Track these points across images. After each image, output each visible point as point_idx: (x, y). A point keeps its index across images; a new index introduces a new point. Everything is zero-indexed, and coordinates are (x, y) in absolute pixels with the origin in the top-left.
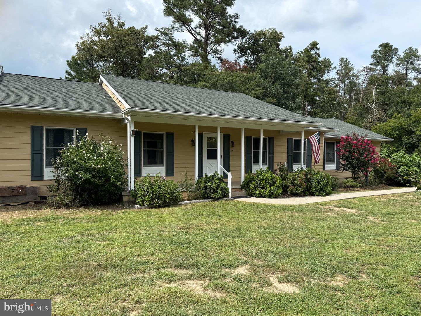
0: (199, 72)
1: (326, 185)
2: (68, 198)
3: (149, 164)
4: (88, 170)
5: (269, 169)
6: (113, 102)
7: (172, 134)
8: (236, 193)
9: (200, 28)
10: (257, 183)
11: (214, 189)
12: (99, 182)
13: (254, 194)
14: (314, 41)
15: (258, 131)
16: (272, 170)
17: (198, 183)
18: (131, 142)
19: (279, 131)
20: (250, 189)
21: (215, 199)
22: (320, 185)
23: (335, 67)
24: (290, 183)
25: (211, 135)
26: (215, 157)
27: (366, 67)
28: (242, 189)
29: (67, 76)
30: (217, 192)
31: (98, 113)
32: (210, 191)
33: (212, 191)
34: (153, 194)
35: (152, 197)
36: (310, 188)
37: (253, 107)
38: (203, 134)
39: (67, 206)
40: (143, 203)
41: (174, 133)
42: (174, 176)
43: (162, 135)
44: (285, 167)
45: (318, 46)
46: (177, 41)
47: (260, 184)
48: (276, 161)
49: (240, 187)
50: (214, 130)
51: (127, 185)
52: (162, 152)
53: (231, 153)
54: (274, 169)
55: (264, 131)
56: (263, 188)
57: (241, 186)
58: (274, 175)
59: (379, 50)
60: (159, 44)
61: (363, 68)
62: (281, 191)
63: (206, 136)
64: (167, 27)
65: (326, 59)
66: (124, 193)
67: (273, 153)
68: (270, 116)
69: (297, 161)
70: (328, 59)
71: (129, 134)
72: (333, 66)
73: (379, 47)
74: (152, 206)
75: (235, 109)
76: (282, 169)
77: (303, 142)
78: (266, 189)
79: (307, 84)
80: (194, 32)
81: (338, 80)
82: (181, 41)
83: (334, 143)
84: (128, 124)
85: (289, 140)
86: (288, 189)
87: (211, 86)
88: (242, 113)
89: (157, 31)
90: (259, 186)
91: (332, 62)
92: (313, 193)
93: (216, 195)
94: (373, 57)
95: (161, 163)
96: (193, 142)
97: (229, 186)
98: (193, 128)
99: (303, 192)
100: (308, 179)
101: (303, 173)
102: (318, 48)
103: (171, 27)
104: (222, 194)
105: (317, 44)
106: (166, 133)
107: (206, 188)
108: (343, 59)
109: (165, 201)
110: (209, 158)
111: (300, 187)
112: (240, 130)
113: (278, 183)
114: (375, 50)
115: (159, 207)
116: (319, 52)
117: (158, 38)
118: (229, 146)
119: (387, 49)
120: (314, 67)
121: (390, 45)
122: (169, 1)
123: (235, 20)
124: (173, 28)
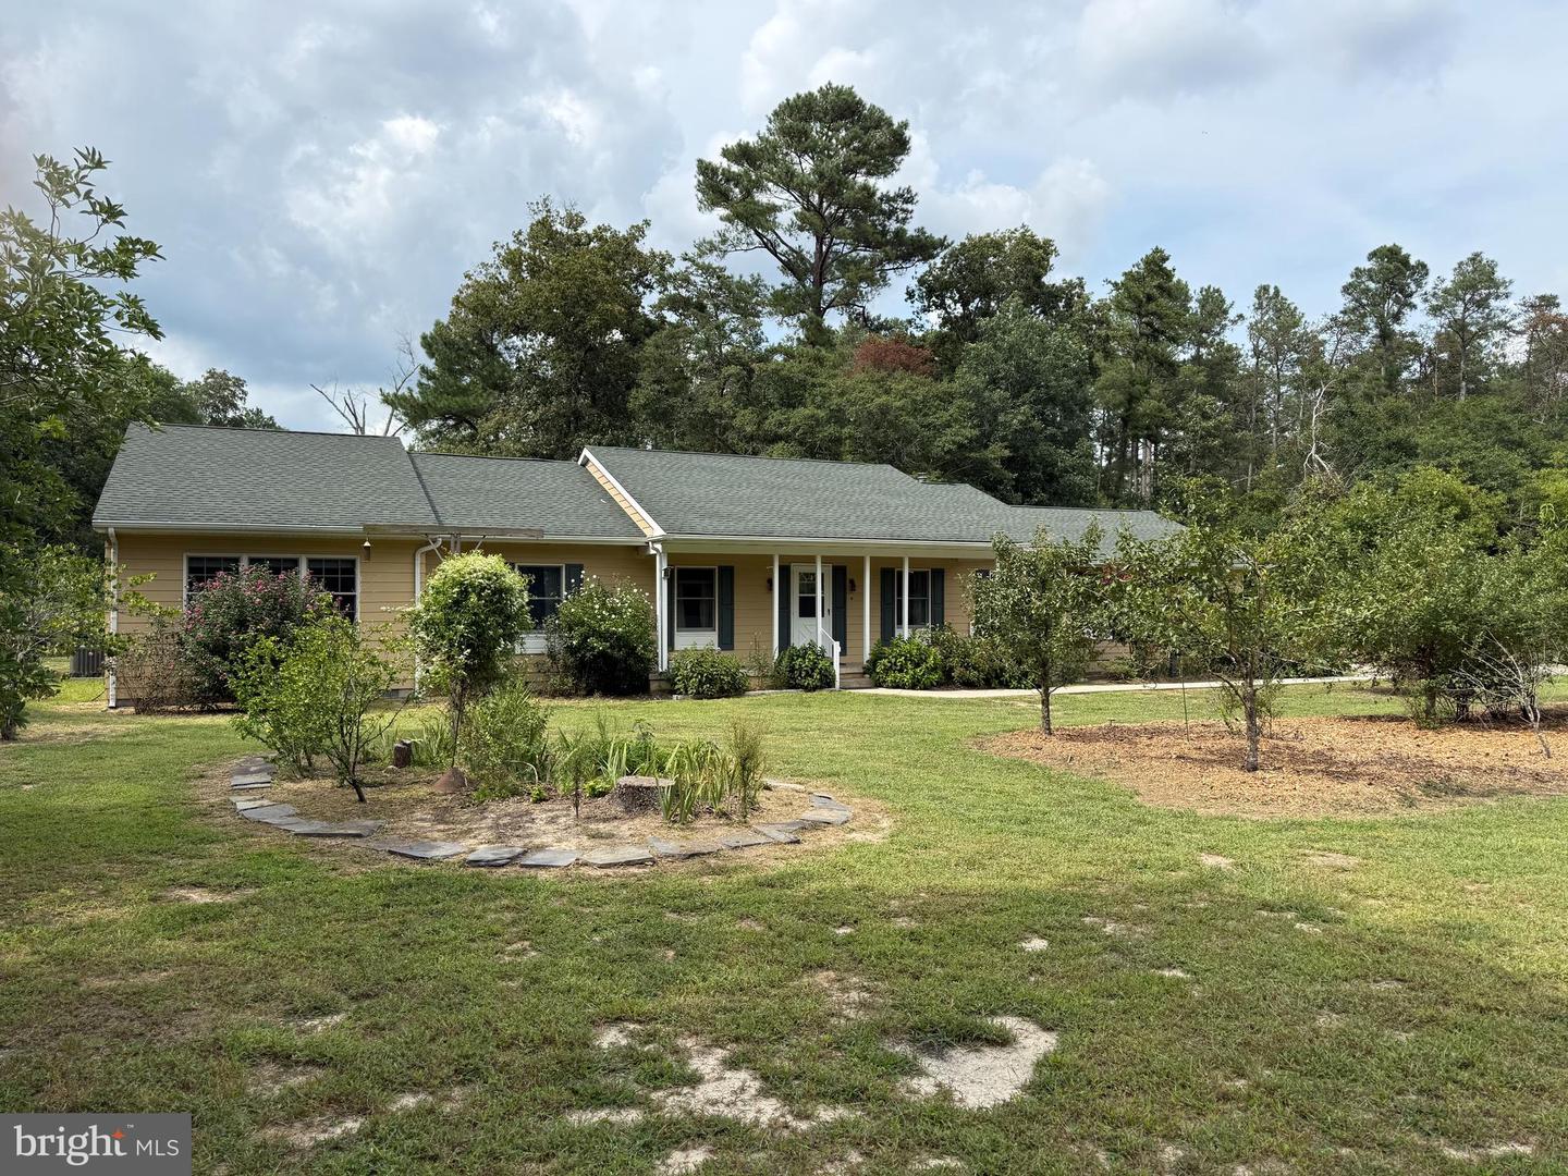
0: (802, 376)
2: (570, 681)
3: (687, 627)
4: (602, 636)
6: (623, 514)
7: (731, 569)
8: (853, 680)
9: (799, 229)
10: (889, 662)
11: (806, 671)
12: (619, 654)
13: (885, 682)
14: (1157, 251)
15: (901, 560)
17: (780, 661)
18: (661, 587)
20: (878, 673)
21: (807, 689)
23: (1241, 317)
24: (957, 663)
25: (806, 569)
26: (812, 614)
27: (1334, 319)
28: (864, 673)
30: (812, 677)
31: (605, 538)
32: (800, 675)
33: (804, 674)
34: (702, 676)
35: (700, 681)
36: (1001, 673)
38: (789, 567)
39: (567, 695)
40: (687, 691)
41: (733, 567)
42: (733, 649)
43: (711, 571)
45: (1168, 266)
46: (736, 278)
47: (895, 664)
48: (950, 619)
49: (862, 671)
50: (811, 560)
51: (657, 663)
52: (711, 604)
53: (849, 604)
55: (910, 560)
56: (901, 671)
57: (862, 668)
59: (1370, 270)
61: (1328, 321)
62: (936, 676)
63: (796, 571)
64: (707, 239)
65: (1212, 290)
66: (651, 676)
67: (943, 604)
68: (925, 530)
70: (1218, 291)
71: (659, 574)
72: (1232, 313)
73: (1369, 260)
74: (699, 695)
75: (853, 518)
78: (906, 674)
79: (1132, 383)
80: (786, 249)
81: (1255, 354)
84: (658, 558)
86: (953, 675)
87: (831, 417)
91: (1228, 302)
92: (1007, 683)
93: (811, 683)
94: (1346, 290)
95: (710, 625)
96: (770, 582)
97: (837, 668)
98: (770, 559)
99: (986, 680)
102: (1169, 269)
103: (718, 239)
104: (822, 680)
105: (1165, 259)
106: (719, 568)
107: (792, 669)
108: (1265, 289)
109: (722, 688)
110: (802, 614)
111: (977, 669)
112: (860, 560)
113: (932, 661)
114: (1357, 269)
115: (711, 697)
117: (687, 281)
118: (845, 589)
119: (1392, 266)
120: (1156, 330)
121: (1404, 252)
122: (714, 171)
123: (905, 206)
124: (724, 242)
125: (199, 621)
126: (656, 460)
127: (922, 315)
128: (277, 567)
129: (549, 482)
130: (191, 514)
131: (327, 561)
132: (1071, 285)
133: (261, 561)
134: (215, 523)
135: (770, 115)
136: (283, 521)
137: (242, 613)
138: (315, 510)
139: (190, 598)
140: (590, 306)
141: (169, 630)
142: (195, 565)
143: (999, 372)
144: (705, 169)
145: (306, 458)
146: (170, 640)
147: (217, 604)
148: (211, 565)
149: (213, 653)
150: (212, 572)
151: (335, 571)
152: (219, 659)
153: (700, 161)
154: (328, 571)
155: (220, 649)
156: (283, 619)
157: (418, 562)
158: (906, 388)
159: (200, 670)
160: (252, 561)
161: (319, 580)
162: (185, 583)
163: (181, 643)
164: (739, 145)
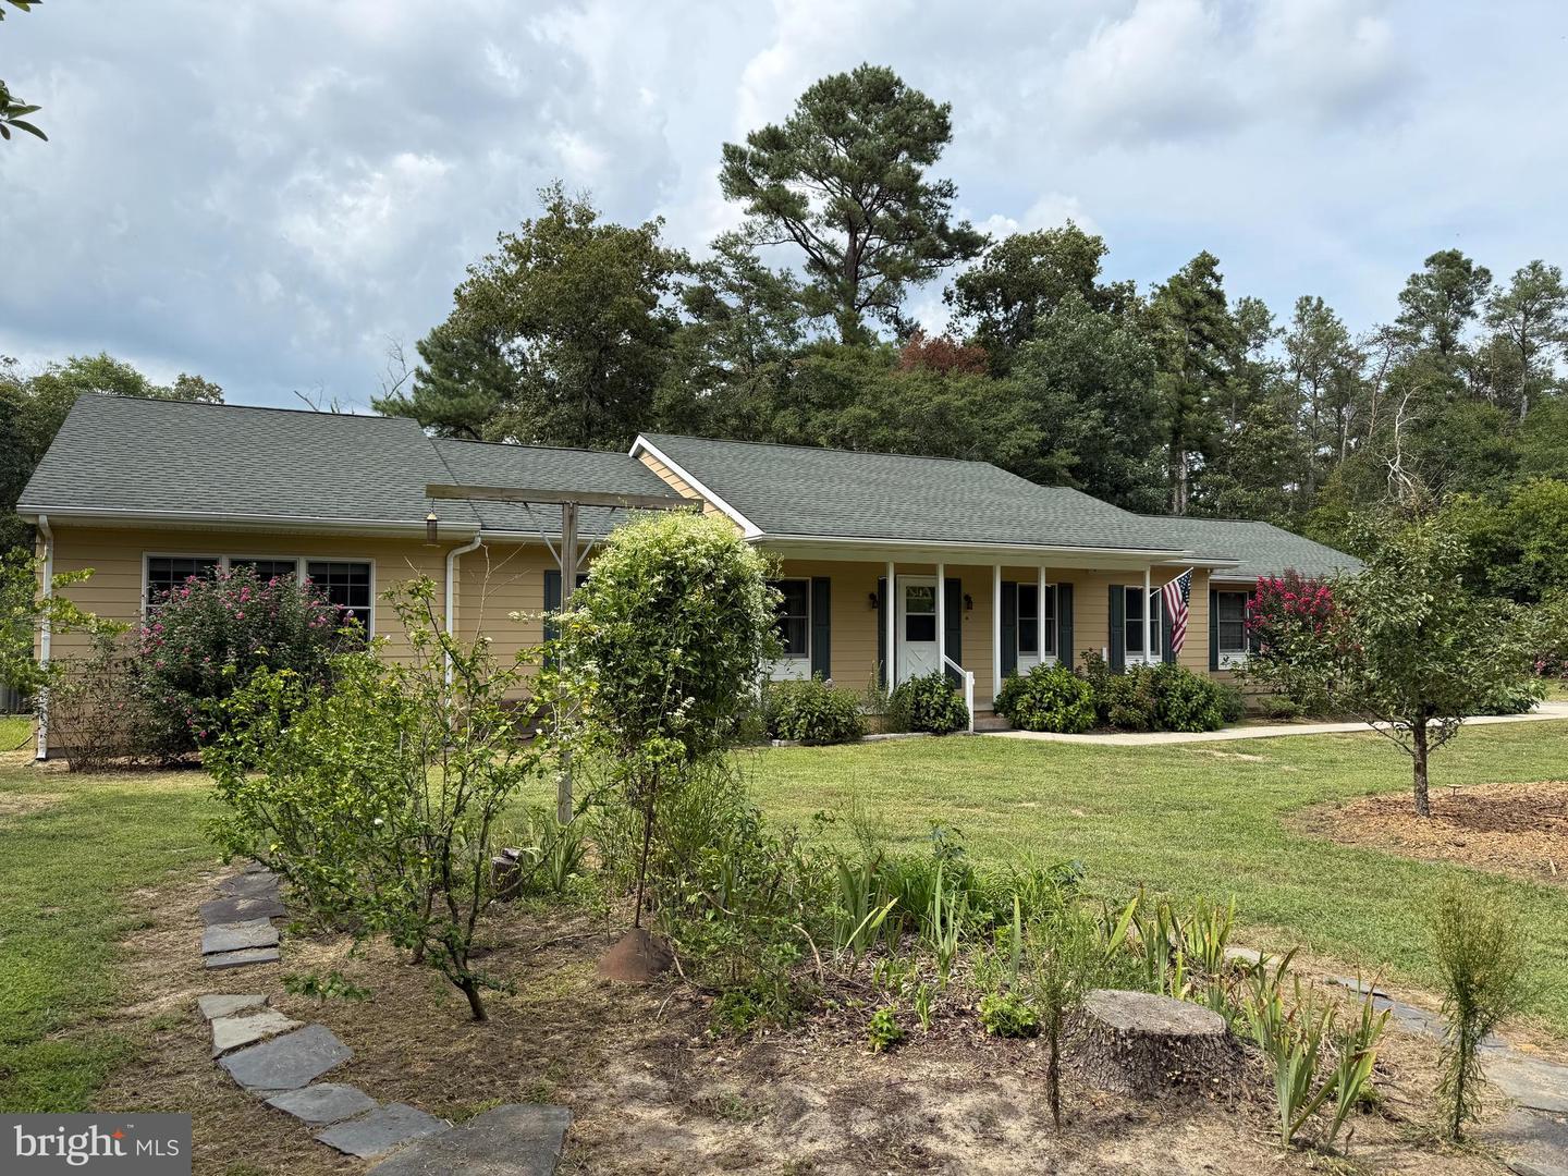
0: (846, 374)
1: (1205, 706)
5: (1062, 666)
7: (823, 585)
8: (985, 720)
9: (829, 224)
10: (1034, 698)
11: (937, 710)
13: (1028, 723)
14: (1204, 254)
16: (1070, 668)
17: (899, 696)
19: (1087, 570)
20: (1017, 712)
21: (937, 732)
22: (1190, 705)
23: (1282, 330)
24: (1114, 699)
25: (915, 581)
26: (930, 636)
27: (1386, 330)
28: (995, 712)
29: (420, 385)
30: (944, 717)
32: (928, 714)
33: (932, 713)
34: (812, 716)
35: (810, 722)
36: (1165, 712)
37: (1019, 508)
38: (900, 580)
40: (792, 735)
41: (830, 577)
43: (803, 585)
44: (1105, 659)
45: (1217, 270)
46: (767, 271)
47: (1041, 701)
48: (1079, 647)
49: (993, 708)
52: (803, 624)
53: (964, 625)
54: (1076, 666)
55: (1048, 571)
56: (1048, 709)
57: (995, 705)
58: (1075, 679)
59: (1428, 276)
60: (718, 287)
61: (1377, 332)
62: (1092, 716)
63: (903, 584)
64: (732, 232)
65: (1252, 301)
67: (1072, 625)
69: (1136, 645)
70: (1258, 302)
72: (1273, 326)
73: (1427, 265)
74: (809, 741)
76: (1095, 665)
77: (1148, 596)
78: (1056, 712)
79: (1183, 393)
80: (817, 244)
81: (1293, 368)
82: (776, 275)
83: (1241, 597)
85: (1114, 591)
86: (1110, 714)
87: (883, 418)
88: (996, 532)
89: (715, 248)
90: (1038, 705)
91: (1271, 314)
92: (1173, 724)
93: (940, 722)
94: (1404, 297)
95: (803, 650)
96: (874, 599)
97: (970, 705)
98: (885, 566)
99: (1148, 720)
100: (1161, 691)
101: (1145, 675)
102: (1218, 274)
103: (744, 232)
104: (954, 721)
105: (1215, 262)
106: (813, 579)
107: (918, 706)
108: (1308, 299)
109: (837, 732)
110: (910, 637)
111: (1138, 707)
112: (989, 571)
113: (1085, 697)
114: (1413, 276)
115: (824, 744)
116: (1221, 288)
117: (718, 272)
118: (959, 607)
119: (1453, 271)
120: (1205, 338)
121: (1464, 258)
122: (742, 155)
123: (943, 200)
124: (750, 235)
125: (159, 642)
126: (725, 450)
127: (961, 319)
128: (266, 572)
129: (600, 474)
130: (154, 500)
131: (333, 565)
132: (1121, 289)
133: (246, 563)
134: (186, 512)
135: (799, 100)
136: (276, 511)
137: (219, 633)
138: (318, 498)
139: (149, 611)
140: (606, 300)
141: (119, 655)
142: (160, 568)
143: (1060, 373)
144: (732, 153)
145: (304, 439)
146: (121, 669)
147: (186, 618)
148: (180, 568)
149: (179, 686)
150: (180, 578)
151: (343, 579)
152: (186, 695)
153: (726, 145)
154: (334, 579)
155: (190, 682)
156: (277, 639)
157: (450, 567)
158: (964, 388)
159: (160, 710)
160: (234, 564)
161: (323, 589)
162: (144, 591)
163: (135, 672)
164: (768, 129)
